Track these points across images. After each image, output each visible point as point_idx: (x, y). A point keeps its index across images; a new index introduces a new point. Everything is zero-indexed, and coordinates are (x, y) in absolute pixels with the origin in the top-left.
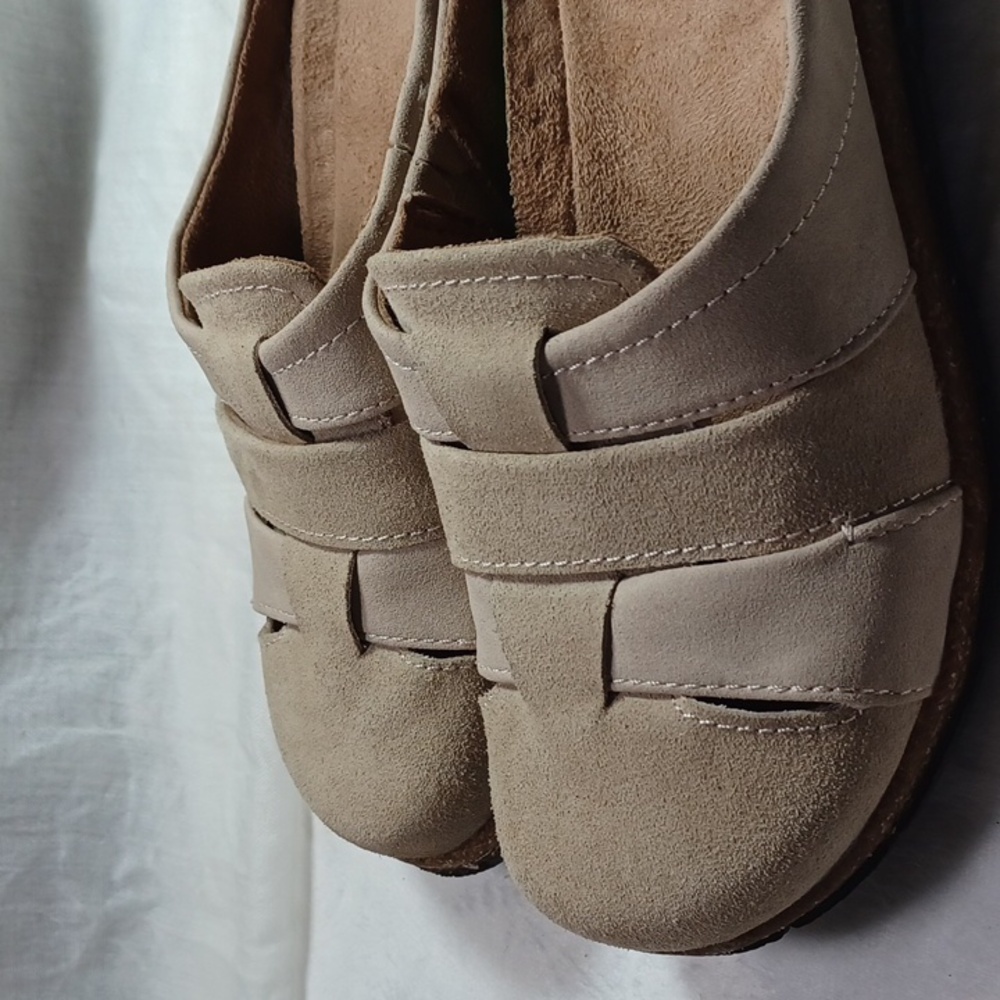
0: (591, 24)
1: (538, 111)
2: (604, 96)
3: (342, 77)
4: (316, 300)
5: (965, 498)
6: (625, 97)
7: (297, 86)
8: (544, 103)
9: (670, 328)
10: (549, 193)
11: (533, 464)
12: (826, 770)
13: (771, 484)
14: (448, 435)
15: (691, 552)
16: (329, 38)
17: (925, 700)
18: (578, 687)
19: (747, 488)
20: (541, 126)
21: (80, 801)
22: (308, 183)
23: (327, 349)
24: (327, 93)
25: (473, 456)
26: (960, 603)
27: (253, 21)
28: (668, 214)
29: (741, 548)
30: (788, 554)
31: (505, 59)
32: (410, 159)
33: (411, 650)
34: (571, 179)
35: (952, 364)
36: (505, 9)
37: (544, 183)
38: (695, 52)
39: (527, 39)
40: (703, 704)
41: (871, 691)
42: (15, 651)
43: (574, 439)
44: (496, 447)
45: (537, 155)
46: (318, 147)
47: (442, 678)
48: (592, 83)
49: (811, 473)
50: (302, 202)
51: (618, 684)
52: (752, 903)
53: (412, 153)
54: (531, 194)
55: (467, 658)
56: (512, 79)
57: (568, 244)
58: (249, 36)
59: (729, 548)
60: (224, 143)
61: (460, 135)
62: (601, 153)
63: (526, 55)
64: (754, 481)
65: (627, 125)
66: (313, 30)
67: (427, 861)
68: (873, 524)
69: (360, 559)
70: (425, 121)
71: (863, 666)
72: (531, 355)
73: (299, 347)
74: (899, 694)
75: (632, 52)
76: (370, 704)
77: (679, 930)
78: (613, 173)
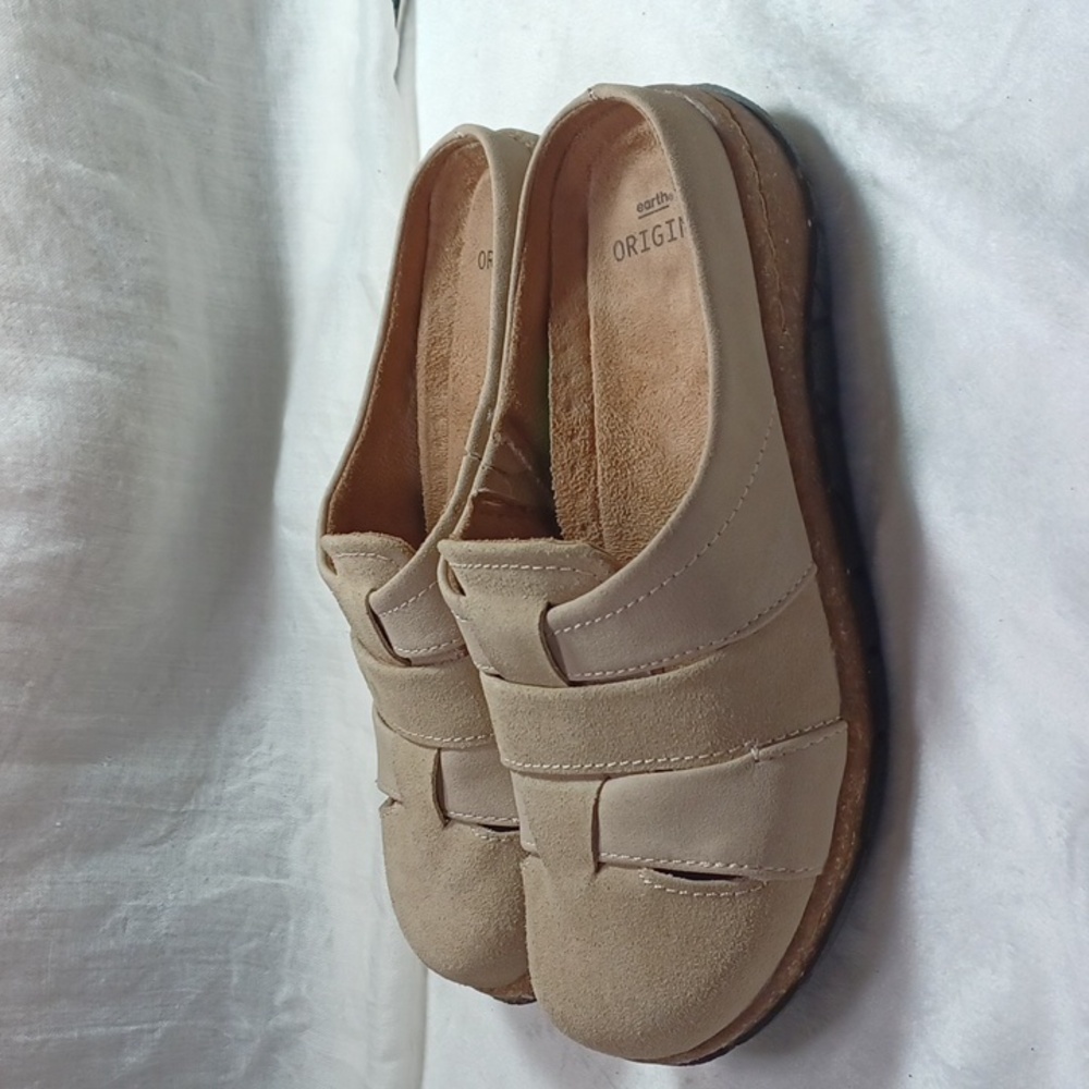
0: (613, 368)
1: (573, 430)
2: (621, 420)
3: (454, 380)
4: (407, 566)
5: (849, 730)
6: (636, 422)
7: (421, 386)
8: (578, 424)
9: (626, 607)
10: (580, 489)
11: (546, 694)
12: (740, 926)
13: (700, 717)
14: (492, 670)
15: (650, 763)
16: (445, 351)
17: (818, 877)
18: (578, 857)
19: (684, 720)
20: (575, 441)
21: (250, 938)
22: (428, 457)
23: (414, 601)
24: (443, 391)
25: (508, 686)
26: (844, 807)
27: (388, 340)
28: (664, 508)
29: (683, 762)
30: (713, 767)
31: (550, 392)
32: (479, 464)
33: (479, 824)
34: (596, 479)
35: (843, 633)
36: (551, 357)
37: (577, 482)
38: (681, 394)
39: (567, 378)
40: (657, 873)
41: (771, 868)
42: (203, 812)
43: (571, 679)
44: (522, 680)
45: (572, 462)
46: (436, 431)
47: (500, 847)
48: (612, 410)
49: (727, 710)
50: (423, 471)
51: (604, 856)
52: (692, 1022)
53: (480, 459)
54: (566, 490)
55: (512, 833)
56: (555, 406)
57: (558, 547)
58: (384, 351)
59: (675, 761)
60: (364, 429)
61: (516, 447)
62: (617, 462)
63: (565, 389)
64: (688, 714)
65: (636, 441)
66: (433, 345)
67: (496, 991)
68: (773, 748)
69: (443, 754)
70: (491, 438)
71: (765, 851)
72: (537, 620)
73: (395, 599)
74: (793, 872)
75: (641, 389)
76: (450, 865)
77: (643, 1040)
78: (626, 476)
